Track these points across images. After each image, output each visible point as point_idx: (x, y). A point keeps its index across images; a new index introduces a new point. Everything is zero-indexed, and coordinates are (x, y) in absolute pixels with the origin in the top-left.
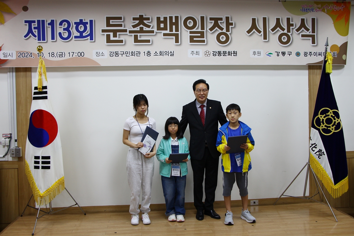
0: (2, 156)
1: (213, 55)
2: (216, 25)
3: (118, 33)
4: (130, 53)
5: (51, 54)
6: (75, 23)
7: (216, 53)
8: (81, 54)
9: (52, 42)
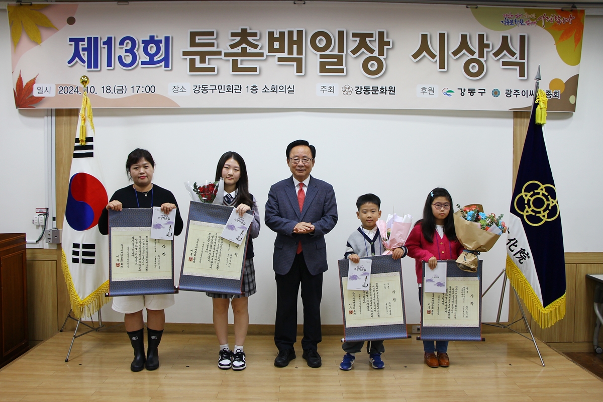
0: (35, 241)
1: (356, 93)
2: (363, 44)
3: (207, 57)
4: (226, 88)
5: (105, 89)
6: (143, 42)
7: (361, 89)
8: (150, 89)
9: (108, 70)
